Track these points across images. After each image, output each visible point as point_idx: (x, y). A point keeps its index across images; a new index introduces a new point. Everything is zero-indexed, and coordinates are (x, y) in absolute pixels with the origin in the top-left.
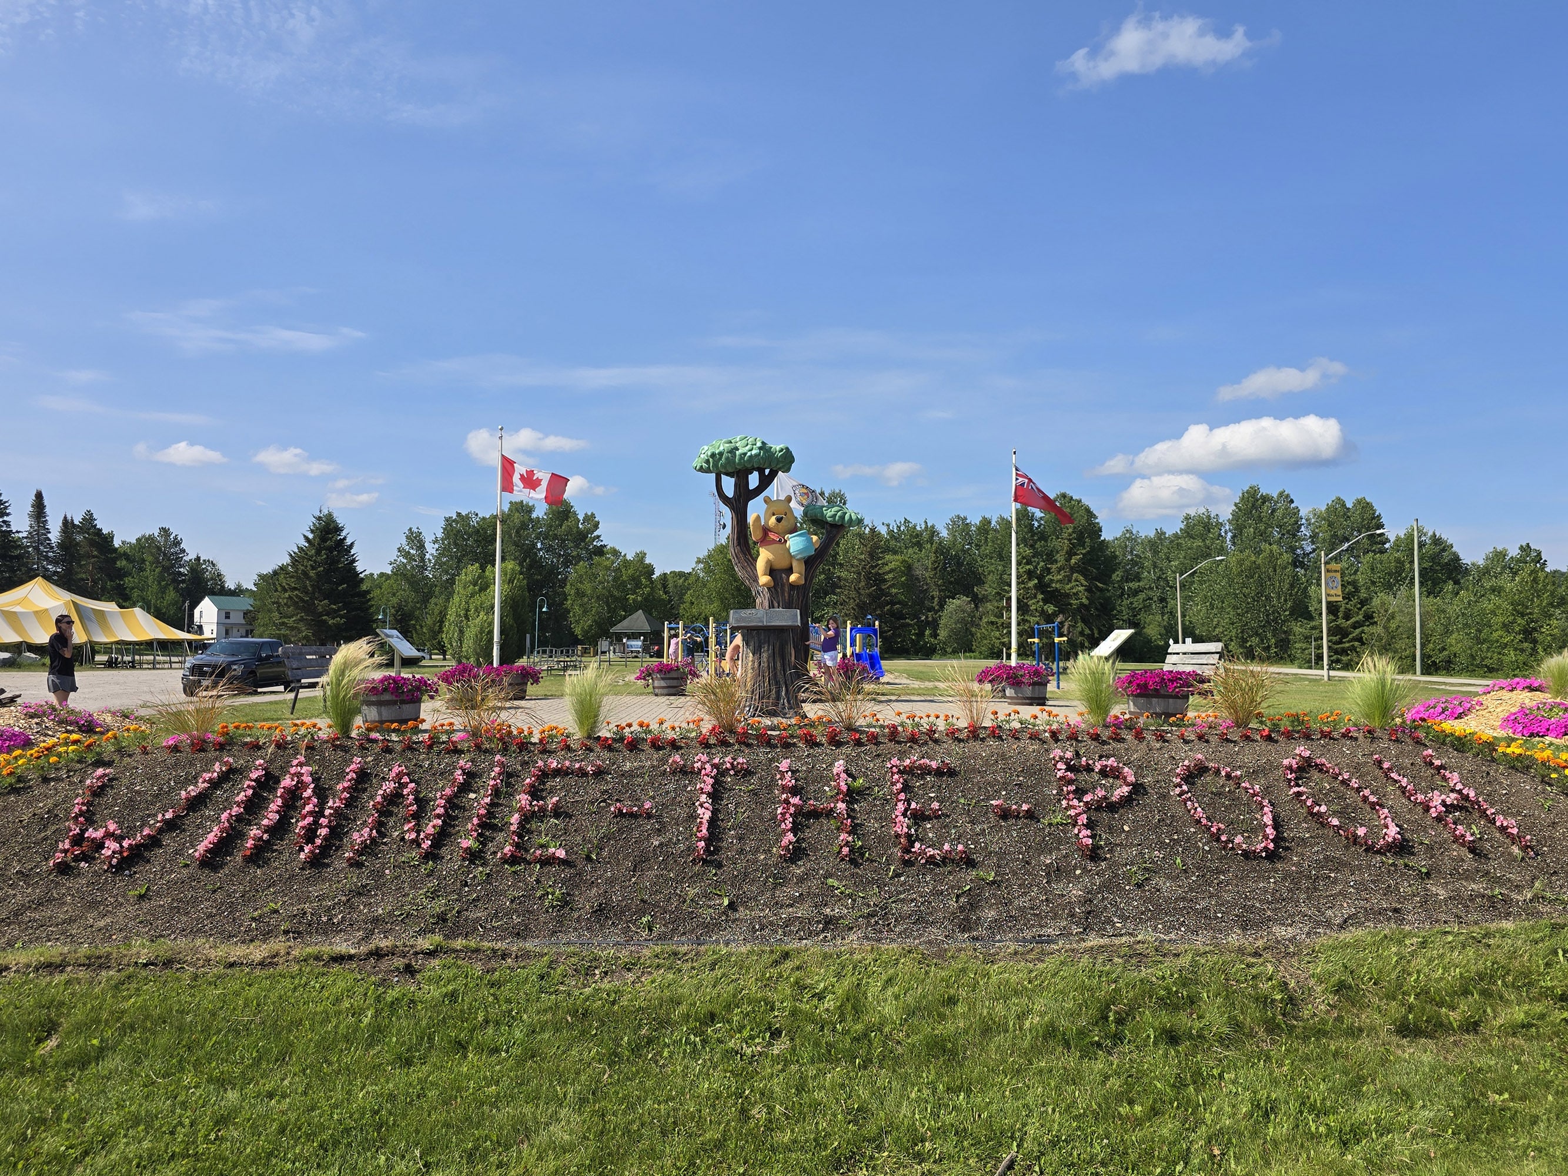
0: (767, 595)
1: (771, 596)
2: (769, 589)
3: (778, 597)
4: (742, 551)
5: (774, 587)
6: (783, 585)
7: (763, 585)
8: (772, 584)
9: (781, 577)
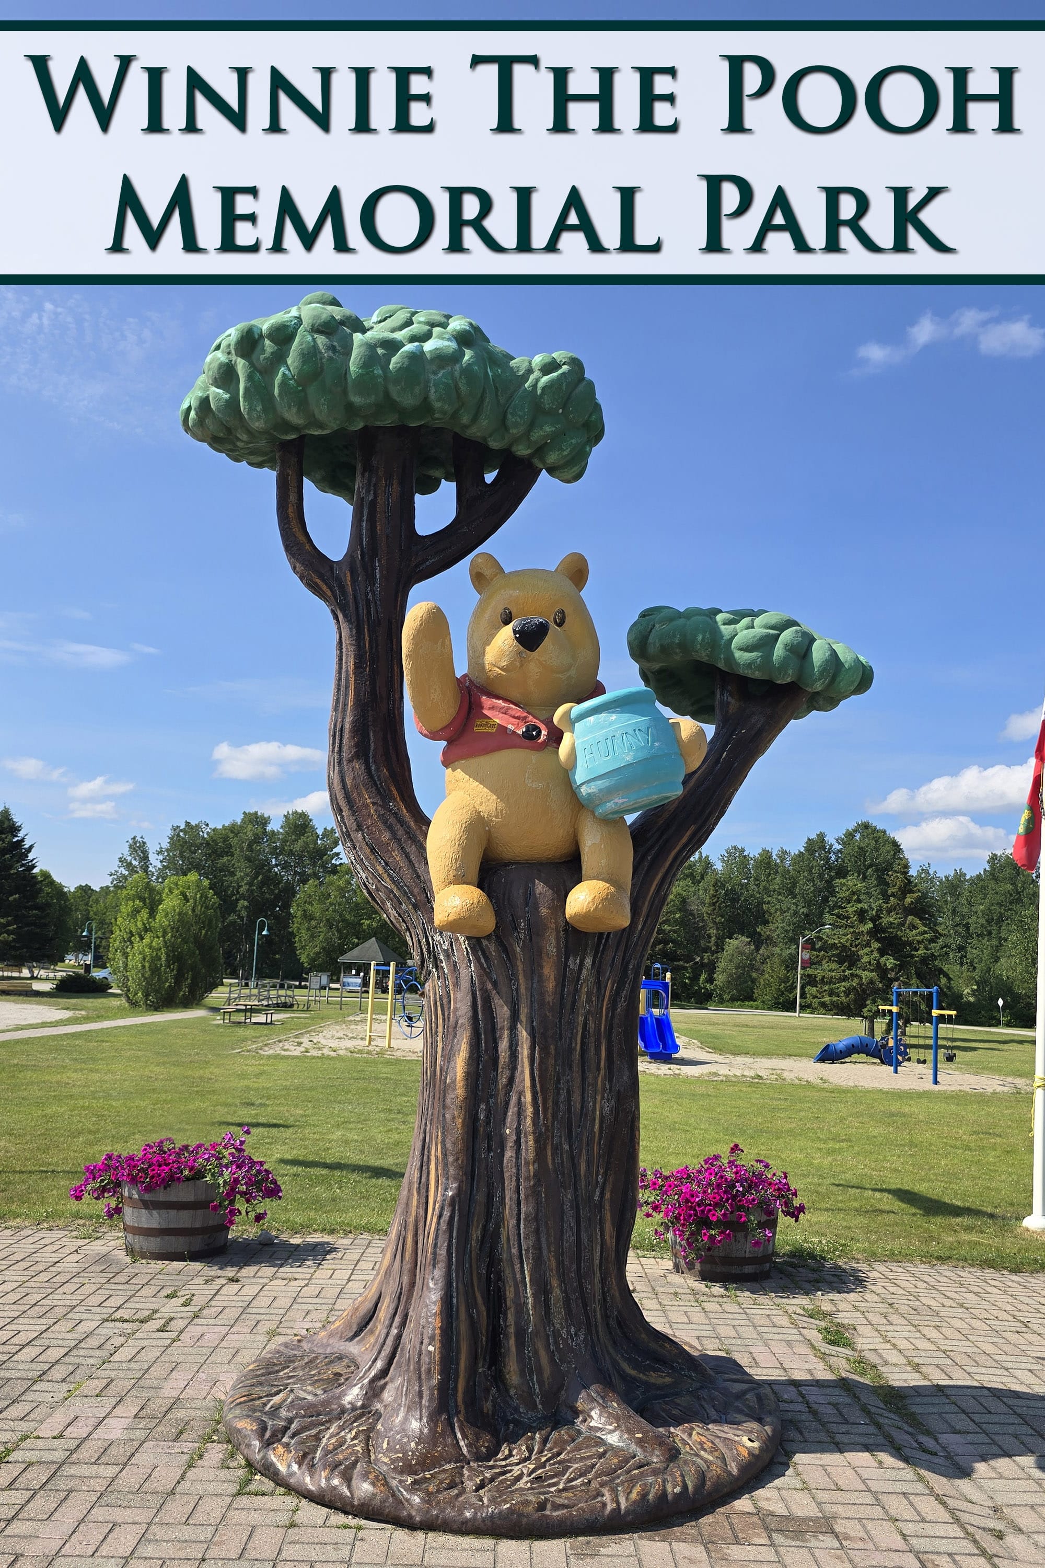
0: (468, 971)
1: (485, 972)
2: (476, 943)
3: (512, 977)
4: (372, 781)
5: (501, 935)
6: (535, 931)
7: (453, 926)
8: (488, 923)
9: (529, 895)
